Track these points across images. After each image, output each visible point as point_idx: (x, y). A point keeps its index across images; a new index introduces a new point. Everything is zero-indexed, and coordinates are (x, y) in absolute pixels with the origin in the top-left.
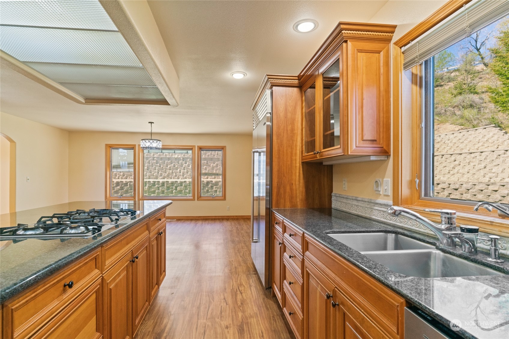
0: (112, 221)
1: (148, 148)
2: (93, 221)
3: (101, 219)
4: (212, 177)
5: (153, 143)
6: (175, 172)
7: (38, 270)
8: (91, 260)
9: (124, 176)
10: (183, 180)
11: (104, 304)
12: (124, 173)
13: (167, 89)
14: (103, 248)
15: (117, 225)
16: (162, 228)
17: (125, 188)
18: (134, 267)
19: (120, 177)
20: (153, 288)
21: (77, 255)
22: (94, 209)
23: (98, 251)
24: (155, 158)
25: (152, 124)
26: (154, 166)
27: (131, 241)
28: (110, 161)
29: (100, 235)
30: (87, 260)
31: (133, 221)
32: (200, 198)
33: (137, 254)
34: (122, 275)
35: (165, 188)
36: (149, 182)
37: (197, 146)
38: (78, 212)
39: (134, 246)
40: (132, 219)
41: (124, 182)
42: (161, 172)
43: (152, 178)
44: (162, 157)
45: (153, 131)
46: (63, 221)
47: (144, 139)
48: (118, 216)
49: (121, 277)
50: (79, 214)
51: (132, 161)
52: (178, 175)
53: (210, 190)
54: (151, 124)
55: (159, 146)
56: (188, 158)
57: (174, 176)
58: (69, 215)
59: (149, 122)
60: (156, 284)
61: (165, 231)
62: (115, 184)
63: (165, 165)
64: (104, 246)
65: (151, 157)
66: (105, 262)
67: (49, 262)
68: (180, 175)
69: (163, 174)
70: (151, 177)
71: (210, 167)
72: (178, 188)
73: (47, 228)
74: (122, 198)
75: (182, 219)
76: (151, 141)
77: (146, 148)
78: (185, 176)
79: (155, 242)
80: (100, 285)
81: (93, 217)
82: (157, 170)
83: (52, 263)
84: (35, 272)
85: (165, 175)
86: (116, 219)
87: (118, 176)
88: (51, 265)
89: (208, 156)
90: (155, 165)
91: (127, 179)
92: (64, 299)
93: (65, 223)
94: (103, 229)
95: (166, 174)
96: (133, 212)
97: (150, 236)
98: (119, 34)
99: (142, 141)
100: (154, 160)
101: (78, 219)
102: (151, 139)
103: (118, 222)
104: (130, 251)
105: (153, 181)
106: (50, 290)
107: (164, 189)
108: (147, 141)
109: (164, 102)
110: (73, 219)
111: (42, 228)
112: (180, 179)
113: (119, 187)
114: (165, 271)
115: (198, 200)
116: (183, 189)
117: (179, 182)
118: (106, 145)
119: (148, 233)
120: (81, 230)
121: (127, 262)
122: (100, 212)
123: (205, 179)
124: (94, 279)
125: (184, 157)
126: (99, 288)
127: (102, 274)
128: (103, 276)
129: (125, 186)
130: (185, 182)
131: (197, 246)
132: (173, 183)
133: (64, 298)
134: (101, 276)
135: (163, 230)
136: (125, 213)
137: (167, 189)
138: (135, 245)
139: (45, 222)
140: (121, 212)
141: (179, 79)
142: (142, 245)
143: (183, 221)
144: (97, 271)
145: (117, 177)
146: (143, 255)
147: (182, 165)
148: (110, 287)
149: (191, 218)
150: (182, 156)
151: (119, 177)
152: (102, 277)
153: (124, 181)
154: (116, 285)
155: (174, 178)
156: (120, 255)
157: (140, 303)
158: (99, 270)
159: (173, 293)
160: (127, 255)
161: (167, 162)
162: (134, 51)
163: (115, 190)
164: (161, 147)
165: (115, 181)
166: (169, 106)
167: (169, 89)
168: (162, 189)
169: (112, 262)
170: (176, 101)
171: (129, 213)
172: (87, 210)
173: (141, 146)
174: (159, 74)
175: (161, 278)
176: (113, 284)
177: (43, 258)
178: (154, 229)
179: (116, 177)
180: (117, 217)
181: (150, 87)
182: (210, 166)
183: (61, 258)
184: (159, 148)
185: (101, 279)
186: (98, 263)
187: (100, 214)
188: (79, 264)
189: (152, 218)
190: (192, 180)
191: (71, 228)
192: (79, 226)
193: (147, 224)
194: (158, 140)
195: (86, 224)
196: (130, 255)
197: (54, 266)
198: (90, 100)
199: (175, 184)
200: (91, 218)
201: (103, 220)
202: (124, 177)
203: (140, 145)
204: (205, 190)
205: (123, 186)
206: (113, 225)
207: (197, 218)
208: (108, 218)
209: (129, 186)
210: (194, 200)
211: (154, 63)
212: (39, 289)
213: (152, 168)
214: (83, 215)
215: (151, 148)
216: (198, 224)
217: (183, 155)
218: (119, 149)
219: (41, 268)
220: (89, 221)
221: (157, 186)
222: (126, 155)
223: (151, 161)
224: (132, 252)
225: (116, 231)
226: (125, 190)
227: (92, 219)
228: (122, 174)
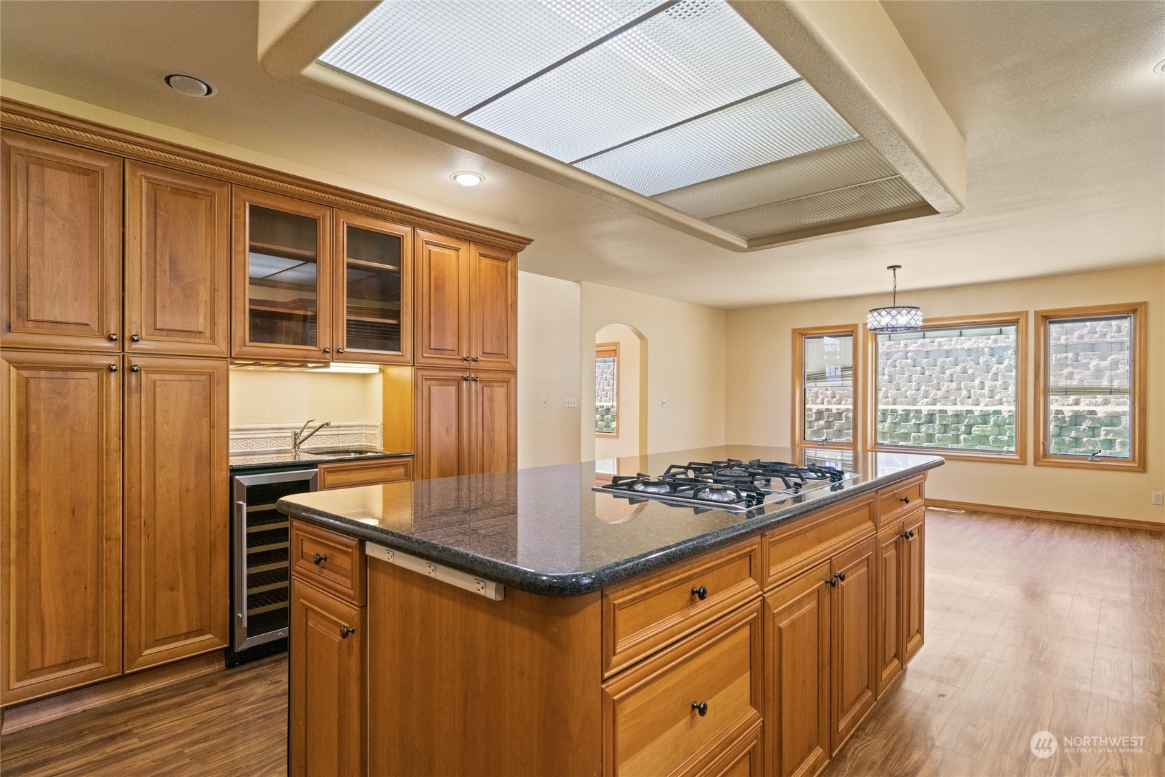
0: (788, 487)
1: (887, 328)
2: (752, 482)
3: (768, 481)
4: (1093, 400)
5: (899, 316)
6: (966, 388)
7: (649, 551)
8: (741, 556)
9: (834, 397)
10: (992, 409)
11: (766, 654)
12: (834, 392)
13: (927, 173)
14: (764, 539)
15: (797, 497)
16: (912, 523)
17: (837, 425)
18: (835, 596)
19: (825, 400)
20: (886, 665)
21: (714, 540)
22: (759, 460)
23: (755, 542)
24: (909, 354)
25: (898, 270)
26: (907, 374)
27: (829, 538)
28: (803, 365)
29: (761, 511)
30: (733, 556)
31: (834, 493)
32: (1043, 458)
33: (844, 571)
34: (806, 608)
35: (936, 427)
36: (894, 411)
37: (1035, 312)
38: (730, 464)
39: (835, 550)
40: (833, 489)
41: (834, 411)
42: (927, 389)
43: (902, 403)
44: (928, 348)
45: (898, 288)
46: (702, 478)
47: (875, 310)
48: (803, 479)
49: (803, 610)
50: (731, 468)
51: (850, 363)
52: (975, 396)
53: (1085, 439)
54: (894, 270)
55: (914, 322)
56: (1006, 348)
57: (964, 397)
58: (713, 467)
59: (889, 268)
60: (895, 656)
61: (921, 531)
62: (814, 415)
63: (937, 369)
64: (766, 536)
65: (899, 351)
66: (769, 569)
67: (668, 542)
68: (983, 396)
69: (933, 393)
70: (899, 400)
71: (1088, 369)
72: (974, 428)
73: (674, 486)
74: (827, 445)
75: (984, 513)
76: (894, 312)
77: (882, 329)
78: (997, 397)
79: (893, 552)
80: (757, 611)
81: (753, 475)
82: (914, 384)
83: (672, 543)
84: (645, 552)
85: (937, 395)
86: (796, 484)
87: (820, 397)
88: (669, 547)
89: (1081, 337)
90: (909, 370)
91: (840, 404)
92: (691, 617)
93: (705, 480)
94: (768, 501)
95: (940, 393)
96: (836, 475)
97: (879, 537)
98: (804, 84)
99: (870, 315)
100: (907, 359)
101: (727, 476)
102: (894, 308)
103: (800, 489)
104: (824, 559)
105: (903, 410)
106: (669, 591)
107: (934, 429)
108: (884, 313)
109: (924, 209)
110: (718, 475)
111: (668, 483)
112: (982, 404)
113: (821, 422)
114: (920, 631)
115: (1035, 464)
116: (990, 431)
117: (976, 413)
118: (794, 330)
119: (874, 527)
120: (728, 495)
121: (818, 581)
122: (769, 466)
123: (1068, 405)
124: (747, 597)
125: (993, 346)
126: (755, 617)
127: (762, 590)
128: (765, 595)
129: (835, 420)
130: (997, 413)
131: (1034, 593)
132: (958, 416)
133: (691, 614)
134: (761, 595)
135: (915, 529)
136: (820, 474)
137: (942, 430)
138: (839, 548)
139: (674, 475)
140: (811, 471)
141: (964, 138)
142: (858, 554)
143: (985, 517)
144: (751, 582)
145: (819, 401)
146: (859, 576)
147: (988, 368)
148: (781, 625)
149: (1013, 513)
150: (987, 343)
151: (823, 399)
152: (761, 598)
153: (834, 408)
154: (793, 625)
155: (962, 403)
156: (802, 563)
157: (851, 687)
158: (755, 581)
159: (943, 696)
160: (819, 566)
161: (944, 362)
162: (837, 110)
163: (815, 428)
164: (920, 323)
165: (815, 408)
166: (936, 216)
167: (933, 173)
168: (929, 428)
169: (785, 572)
170: (955, 199)
171: (827, 475)
172: (746, 462)
173: (869, 326)
174: (903, 143)
175: (910, 646)
176: (785, 620)
177: (661, 533)
178: (891, 520)
179: (816, 400)
180: (799, 481)
181: (883, 181)
182: (1086, 366)
183: (686, 539)
184: (916, 328)
185: (761, 600)
186: (755, 567)
187: (766, 471)
188: (718, 559)
189: (884, 494)
190: (1016, 406)
191: (713, 490)
192: (726, 489)
193: (869, 505)
194: (913, 308)
195: (738, 485)
196: (826, 568)
197: (673, 549)
198: (758, 241)
199: (966, 417)
200: (749, 476)
201: (771, 483)
202: (835, 399)
203: (866, 324)
204: (1067, 439)
205: (830, 420)
206: (789, 495)
207: (1035, 516)
208: (781, 479)
209: (844, 419)
210: (1023, 462)
211: (887, 119)
212: (652, 585)
213: (902, 377)
214: (738, 470)
215: (894, 329)
216: (1035, 532)
217: (990, 341)
218: (823, 337)
219: (655, 548)
220: (746, 482)
221: (914, 421)
222: (839, 349)
223: (899, 361)
224: (831, 563)
225: (792, 508)
226: (835, 428)
227: (751, 479)
228: (829, 392)
